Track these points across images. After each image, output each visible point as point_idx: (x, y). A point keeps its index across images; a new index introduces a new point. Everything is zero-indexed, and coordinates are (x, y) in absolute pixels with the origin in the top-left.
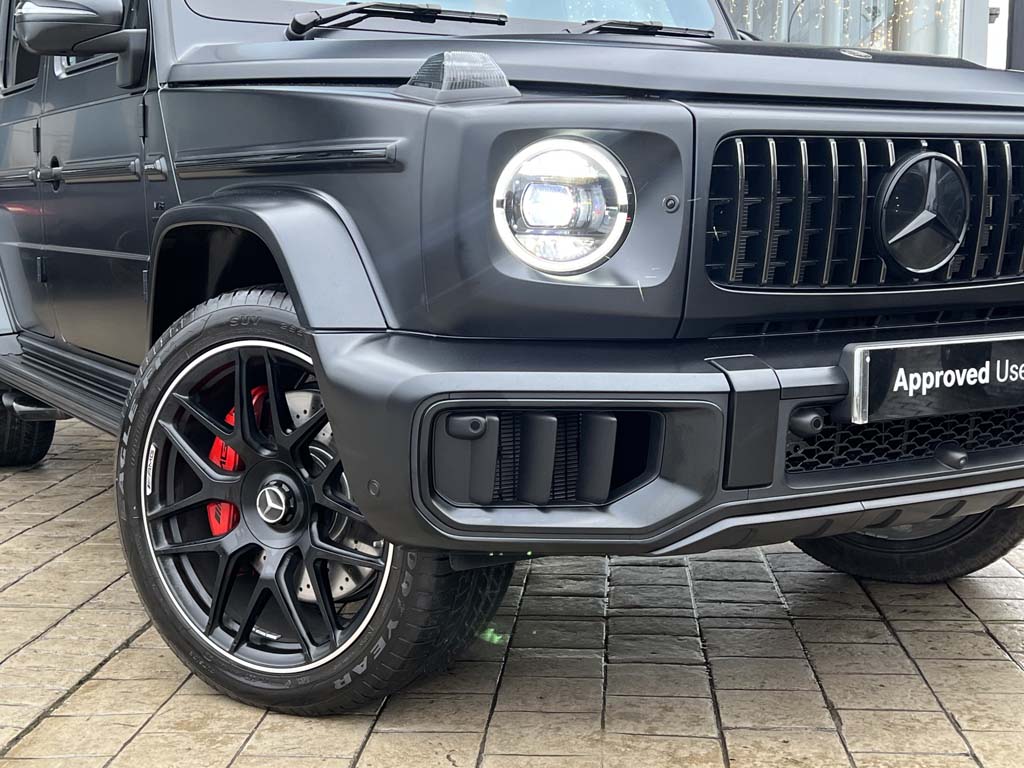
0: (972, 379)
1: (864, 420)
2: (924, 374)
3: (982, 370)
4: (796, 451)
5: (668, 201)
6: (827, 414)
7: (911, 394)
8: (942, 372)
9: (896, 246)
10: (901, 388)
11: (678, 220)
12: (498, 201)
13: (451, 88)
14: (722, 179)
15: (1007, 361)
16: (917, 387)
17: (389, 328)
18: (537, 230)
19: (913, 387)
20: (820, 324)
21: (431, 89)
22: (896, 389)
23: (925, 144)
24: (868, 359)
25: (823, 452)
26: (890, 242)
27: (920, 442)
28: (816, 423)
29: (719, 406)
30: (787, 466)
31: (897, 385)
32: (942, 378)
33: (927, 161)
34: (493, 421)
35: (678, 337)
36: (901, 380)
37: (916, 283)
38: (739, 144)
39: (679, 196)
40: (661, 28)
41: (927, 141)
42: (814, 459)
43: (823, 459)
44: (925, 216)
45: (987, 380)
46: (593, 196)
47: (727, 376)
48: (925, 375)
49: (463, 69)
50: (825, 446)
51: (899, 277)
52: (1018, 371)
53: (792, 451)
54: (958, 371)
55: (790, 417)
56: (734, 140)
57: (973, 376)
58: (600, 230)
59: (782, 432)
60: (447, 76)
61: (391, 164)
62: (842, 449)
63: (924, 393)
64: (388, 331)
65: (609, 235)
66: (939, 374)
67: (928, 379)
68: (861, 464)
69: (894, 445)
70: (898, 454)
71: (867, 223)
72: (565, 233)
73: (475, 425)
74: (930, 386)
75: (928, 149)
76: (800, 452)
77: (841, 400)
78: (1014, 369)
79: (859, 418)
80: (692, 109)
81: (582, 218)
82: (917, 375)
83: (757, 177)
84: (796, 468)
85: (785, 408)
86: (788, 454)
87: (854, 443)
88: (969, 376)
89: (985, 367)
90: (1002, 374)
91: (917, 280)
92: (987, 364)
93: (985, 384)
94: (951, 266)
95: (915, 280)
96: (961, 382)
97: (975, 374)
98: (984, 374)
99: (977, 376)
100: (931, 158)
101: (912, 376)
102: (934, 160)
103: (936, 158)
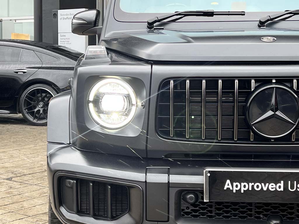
0: (272, 188)
3: (278, 185)
5: (142, 104)
7: (234, 191)
8: (253, 184)
10: (228, 188)
15: (295, 182)
16: (238, 189)
17: (70, 143)
22: (225, 188)
24: (209, 174)
25: (202, 211)
26: (252, 123)
28: (191, 198)
29: (141, 187)
32: (253, 186)
36: (228, 185)
37: (273, 142)
38: (172, 82)
39: (145, 102)
43: (202, 214)
45: (282, 189)
47: (146, 175)
48: (243, 184)
53: (185, 209)
54: (263, 184)
57: (272, 187)
63: (242, 192)
66: (251, 184)
67: (245, 185)
73: (69, 183)
74: (246, 189)
76: (190, 210)
79: (205, 199)
82: (238, 184)
84: (188, 216)
88: (270, 187)
89: (281, 183)
90: (292, 187)
91: (273, 140)
92: (282, 182)
93: (281, 191)
94: (294, 135)
95: (272, 140)
96: (265, 189)
97: (274, 186)
98: (280, 186)
99: (275, 187)
100: (273, 87)
101: (235, 184)
102: (275, 88)
103: (276, 87)
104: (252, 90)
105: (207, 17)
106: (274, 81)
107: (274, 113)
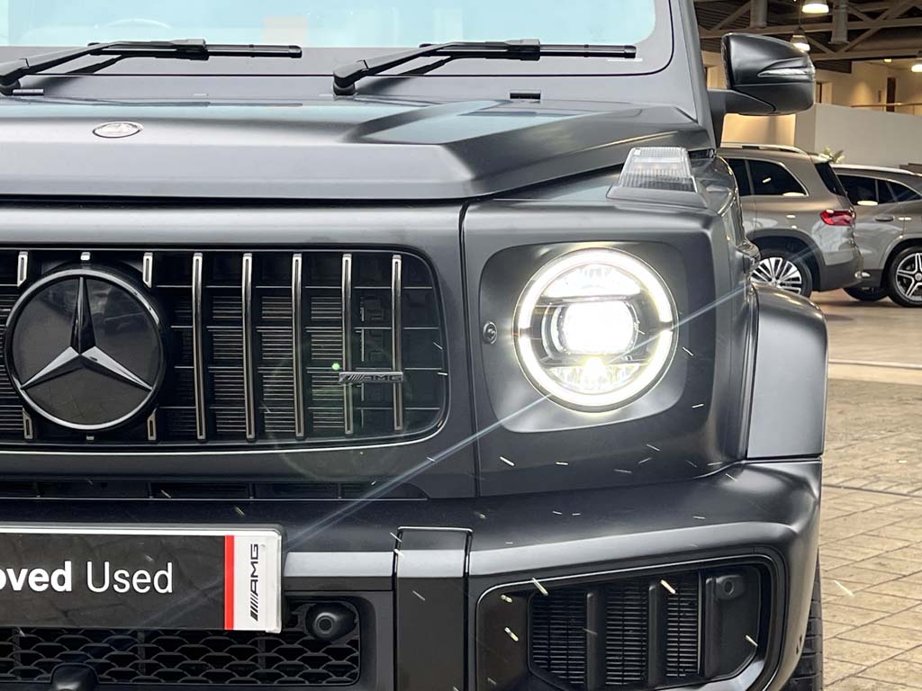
0: (39, 584)
3: (57, 573)
15: (107, 564)
37: (90, 442)
41: (92, 253)
45: (68, 587)
52: (130, 580)
54: (10, 571)
57: (39, 579)
78: (122, 576)
88: (32, 580)
89: (64, 569)
90: (99, 580)
91: (92, 438)
92: (68, 564)
93: (65, 591)
94: (151, 422)
95: (88, 438)
96: (17, 586)
97: (45, 578)
98: (62, 579)
99: (48, 580)
100: (77, 277)
102: (81, 279)
103: (86, 277)
104: (20, 282)
105: (189, 60)
106: (85, 257)
107: (77, 354)
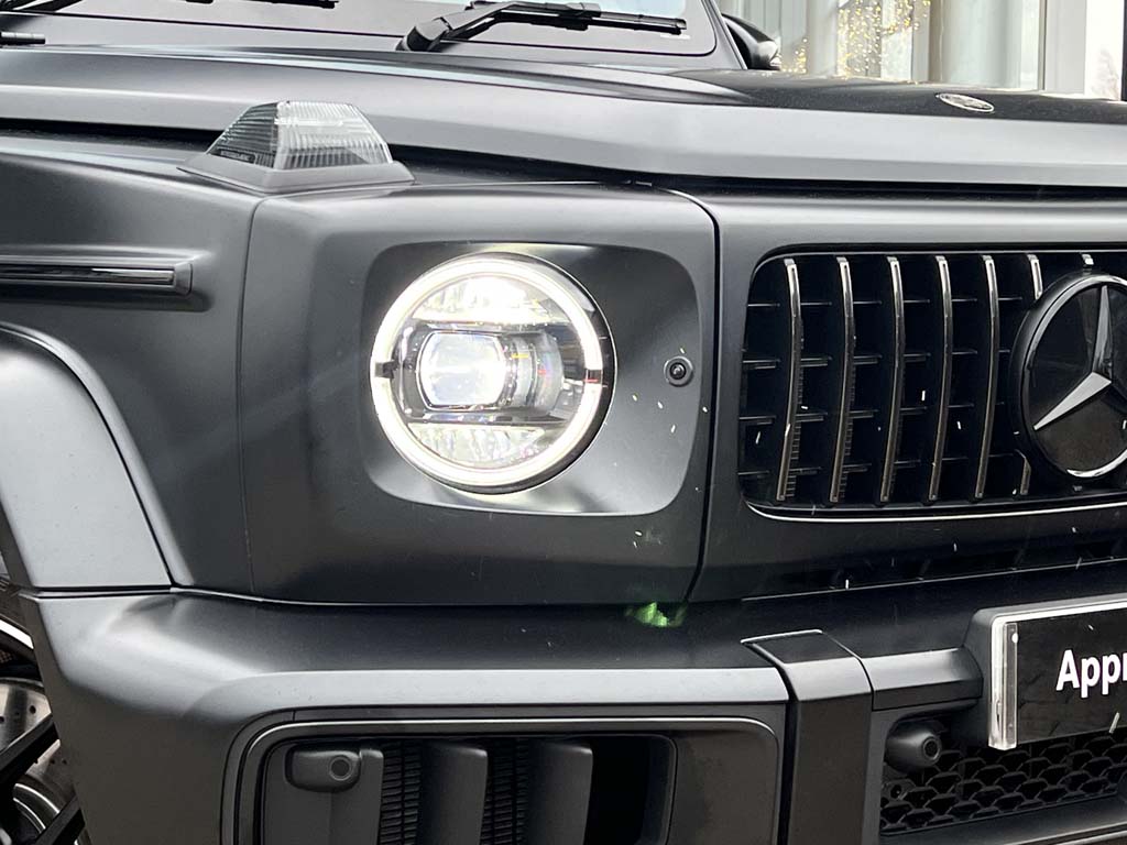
1: (1010, 742)
2: (1105, 658)
4: (894, 795)
5: (673, 366)
6: (945, 730)
7: (1084, 694)
9: (1047, 435)
10: (1068, 684)
11: (690, 399)
12: (378, 365)
13: (292, 167)
14: (763, 327)
16: (1093, 682)
17: (175, 584)
18: (444, 415)
19: (1087, 682)
20: (925, 568)
21: (254, 165)
22: (1060, 687)
23: (1089, 261)
24: (1015, 638)
25: (939, 796)
26: (1036, 427)
27: (1095, 769)
28: (929, 748)
29: (770, 726)
30: (882, 823)
31: (1063, 678)
33: (1095, 290)
34: (373, 758)
35: (690, 600)
36: (1068, 672)
37: (1078, 493)
38: (791, 267)
39: (690, 356)
40: (598, 14)
41: (1092, 255)
42: (925, 809)
43: (940, 807)
44: (1093, 384)
46: (540, 353)
47: (782, 673)
48: (1107, 660)
49: (312, 131)
50: (943, 785)
51: (1052, 484)
53: (889, 797)
55: (888, 738)
56: (781, 261)
58: (553, 414)
59: (876, 764)
60: (284, 145)
61: (182, 295)
62: (969, 789)
63: (1105, 691)
64: (173, 590)
65: (569, 422)
67: (1112, 666)
68: (1001, 813)
69: (1053, 777)
70: (1060, 792)
71: (1001, 393)
72: (492, 418)
73: (340, 766)
74: (1114, 679)
75: (1095, 270)
76: (901, 797)
77: (970, 708)
79: (1001, 739)
80: (713, 209)
81: (521, 391)
82: (1093, 661)
83: (820, 323)
84: (894, 825)
85: (880, 725)
86: (884, 801)
87: (988, 778)
91: (1080, 488)
95: (1076, 489)
100: (1101, 285)
101: (1086, 663)
102: (1104, 288)
103: (1109, 285)
104: (1039, 294)
107: (1110, 382)
